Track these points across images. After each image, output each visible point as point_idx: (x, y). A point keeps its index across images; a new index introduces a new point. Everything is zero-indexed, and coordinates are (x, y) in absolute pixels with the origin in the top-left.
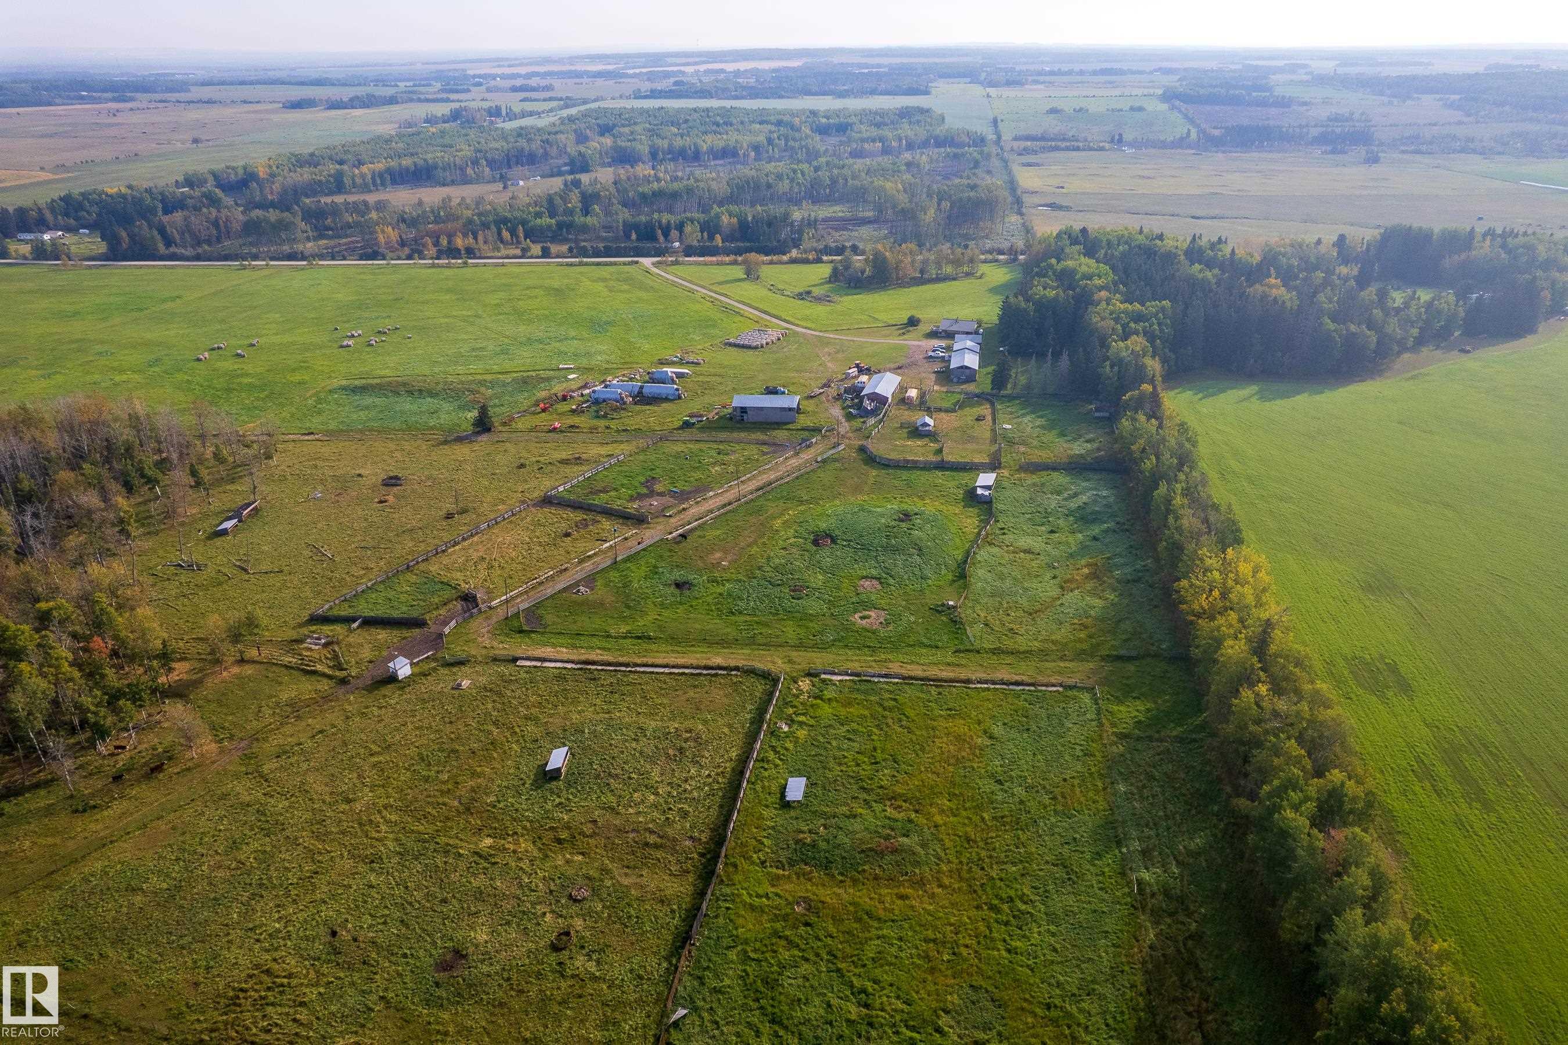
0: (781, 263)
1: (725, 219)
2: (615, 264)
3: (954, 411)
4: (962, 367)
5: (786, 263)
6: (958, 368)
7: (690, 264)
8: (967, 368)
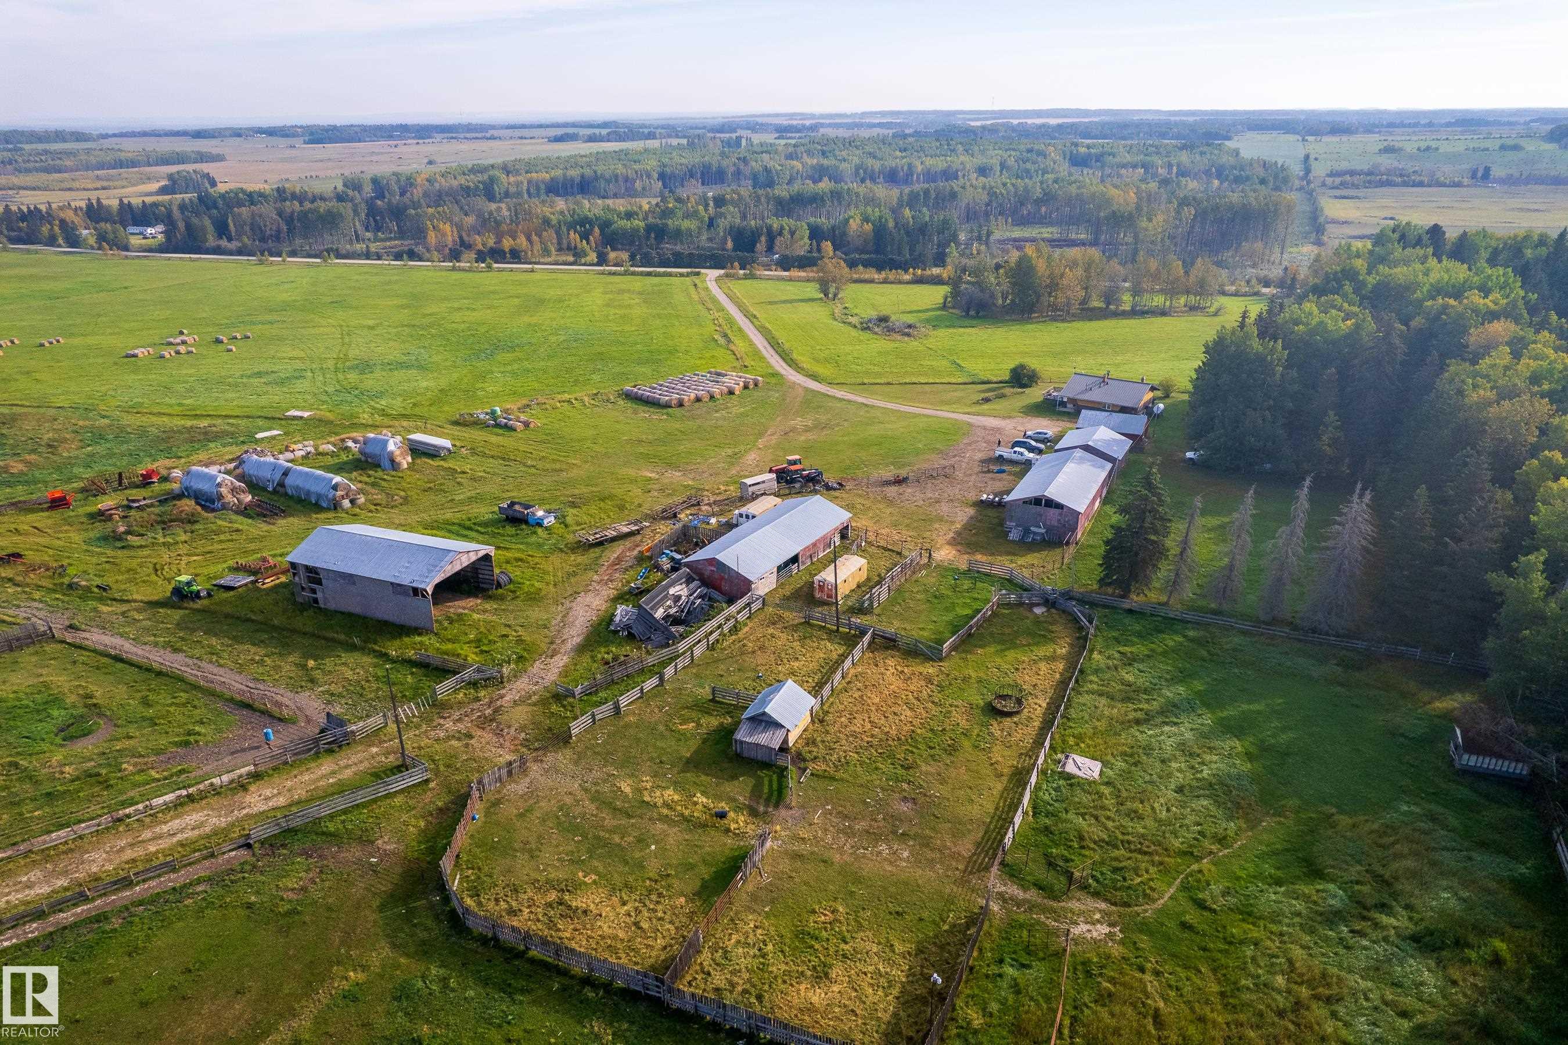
0: (900, 282)
1: (854, 225)
2: (670, 275)
3: (929, 653)
4: (1037, 501)
5: (908, 283)
6: (1026, 502)
7: (770, 278)
8: (1050, 503)
